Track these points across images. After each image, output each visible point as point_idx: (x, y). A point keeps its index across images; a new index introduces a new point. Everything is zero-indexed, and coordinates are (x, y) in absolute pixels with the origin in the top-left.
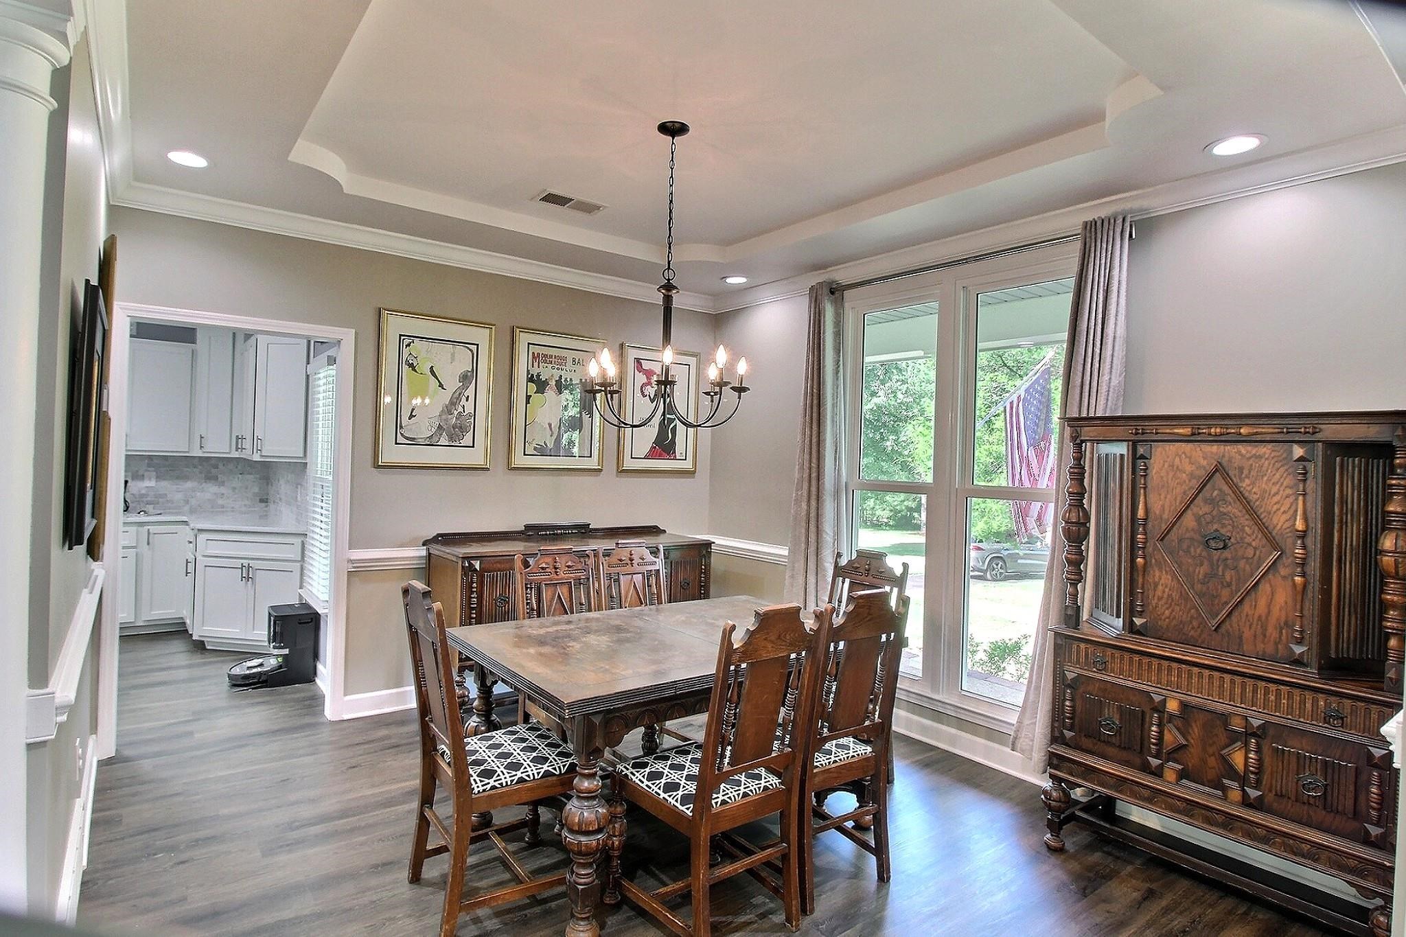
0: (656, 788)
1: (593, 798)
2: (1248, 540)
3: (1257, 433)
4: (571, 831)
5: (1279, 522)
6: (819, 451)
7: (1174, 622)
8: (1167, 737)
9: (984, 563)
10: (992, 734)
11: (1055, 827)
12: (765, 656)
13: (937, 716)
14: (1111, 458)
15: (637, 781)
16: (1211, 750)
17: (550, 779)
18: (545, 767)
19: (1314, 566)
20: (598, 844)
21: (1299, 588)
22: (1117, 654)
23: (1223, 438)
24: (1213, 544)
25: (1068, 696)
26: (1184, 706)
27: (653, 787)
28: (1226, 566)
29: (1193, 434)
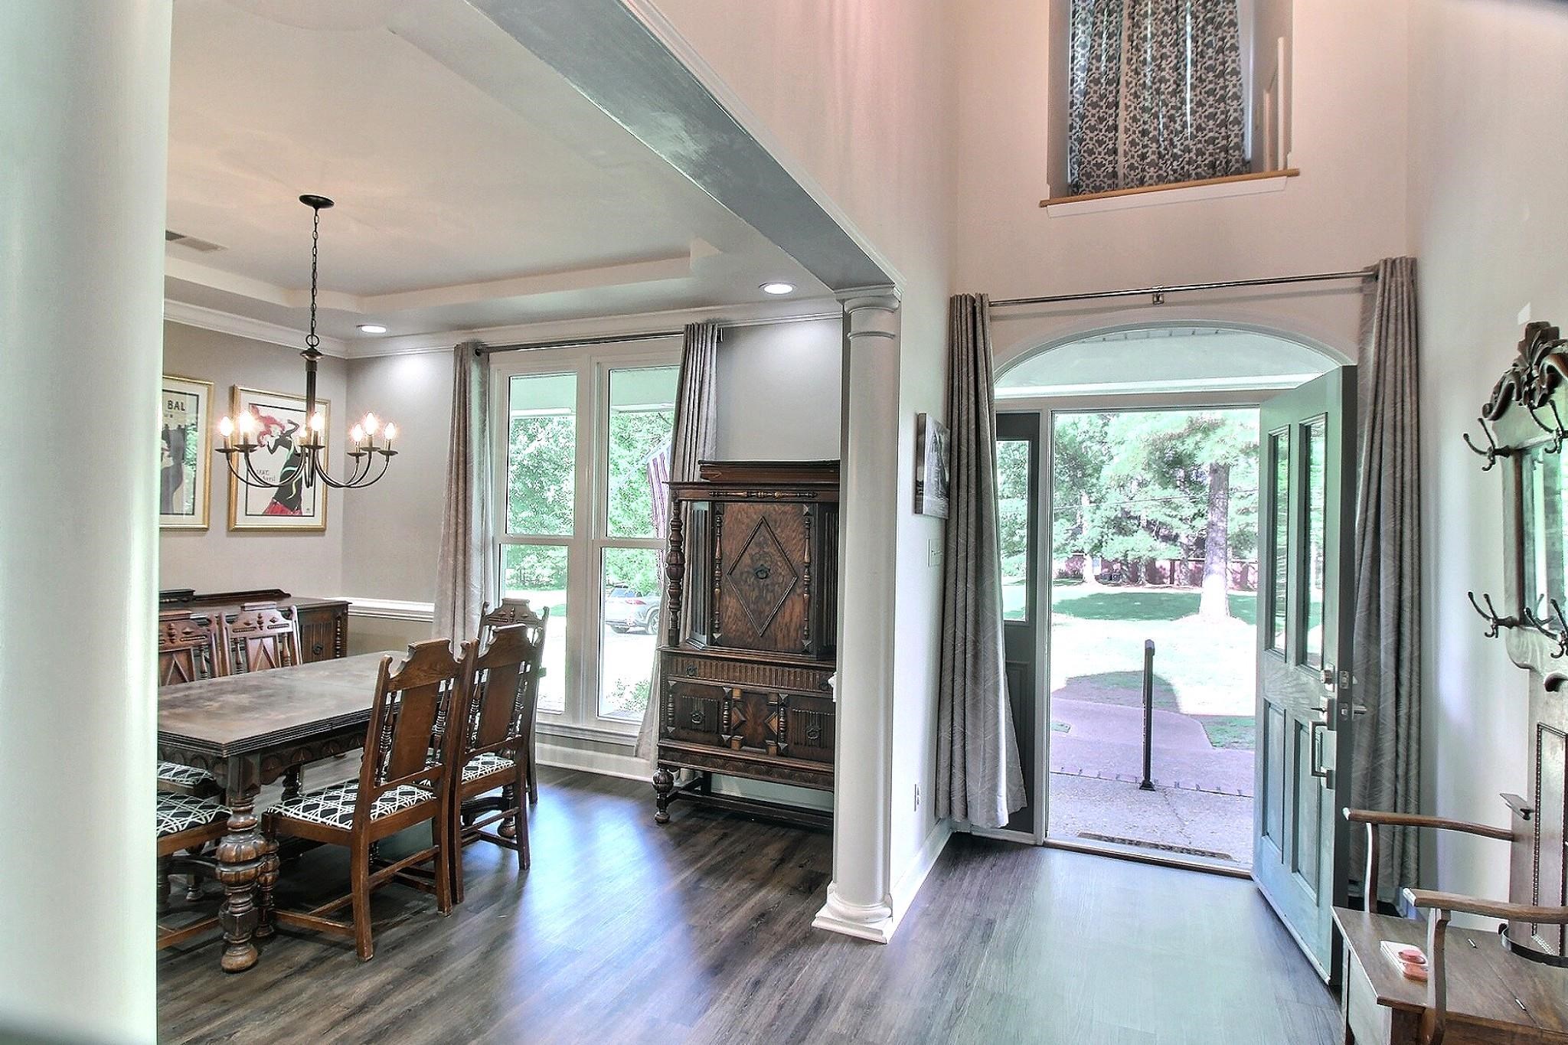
0: (312, 817)
1: (250, 831)
2: (780, 570)
3: (783, 496)
4: (227, 864)
5: (795, 557)
6: (465, 508)
7: (738, 634)
8: (734, 717)
9: (645, 617)
10: (622, 749)
11: (662, 805)
12: (418, 683)
13: (577, 743)
14: (700, 513)
15: (292, 815)
16: (759, 721)
17: (196, 829)
18: (190, 819)
19: (814, 584)
20: (257, 871)
21: (807, 601)
22: (702, 661)
23: (764, 499)
24: (760, 575)
25: (670, 700)
26: (744, 692)
27: (309, 816)
28: (768, 590)
29: (748, 497)
